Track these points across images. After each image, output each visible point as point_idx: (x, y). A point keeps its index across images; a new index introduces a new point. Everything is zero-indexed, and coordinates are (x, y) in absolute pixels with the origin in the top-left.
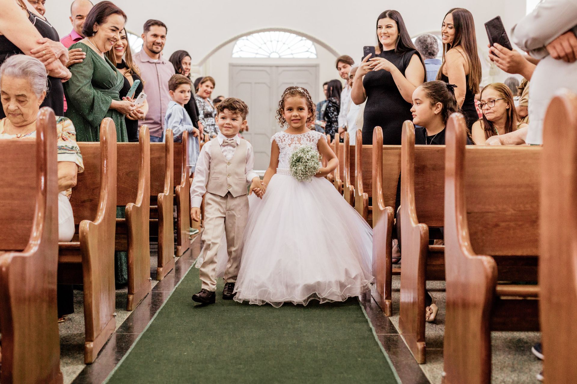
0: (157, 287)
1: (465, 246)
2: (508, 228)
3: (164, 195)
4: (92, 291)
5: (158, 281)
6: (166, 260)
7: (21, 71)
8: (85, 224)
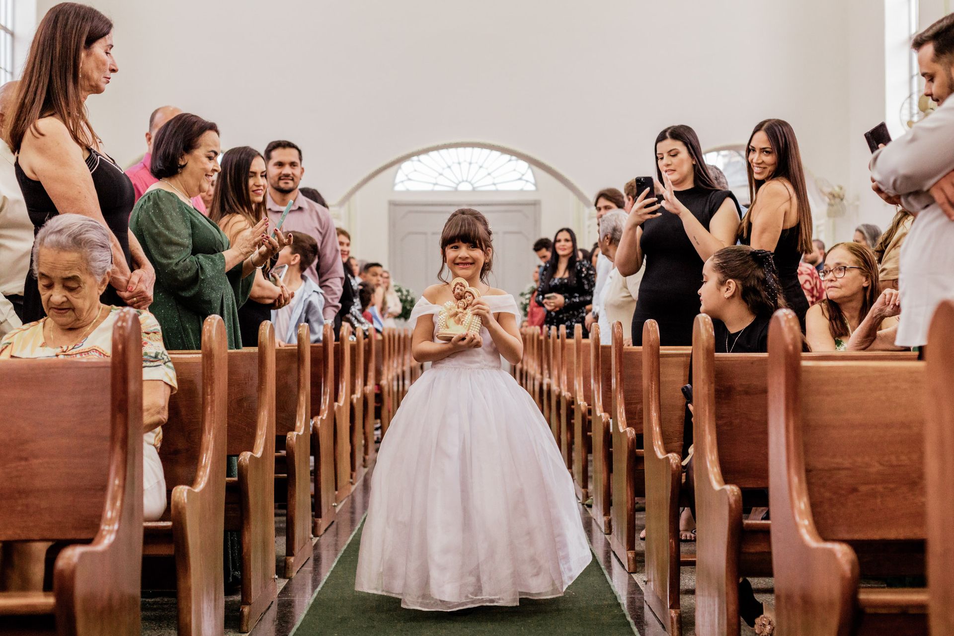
0: (286, 590)
1: (806, 527)
2: (873, 494)
3: (298, 435)
4: (191, 602)
5: (287, 580)
6: (299, 545)
7: (70, 239)
8: (181, 492)
